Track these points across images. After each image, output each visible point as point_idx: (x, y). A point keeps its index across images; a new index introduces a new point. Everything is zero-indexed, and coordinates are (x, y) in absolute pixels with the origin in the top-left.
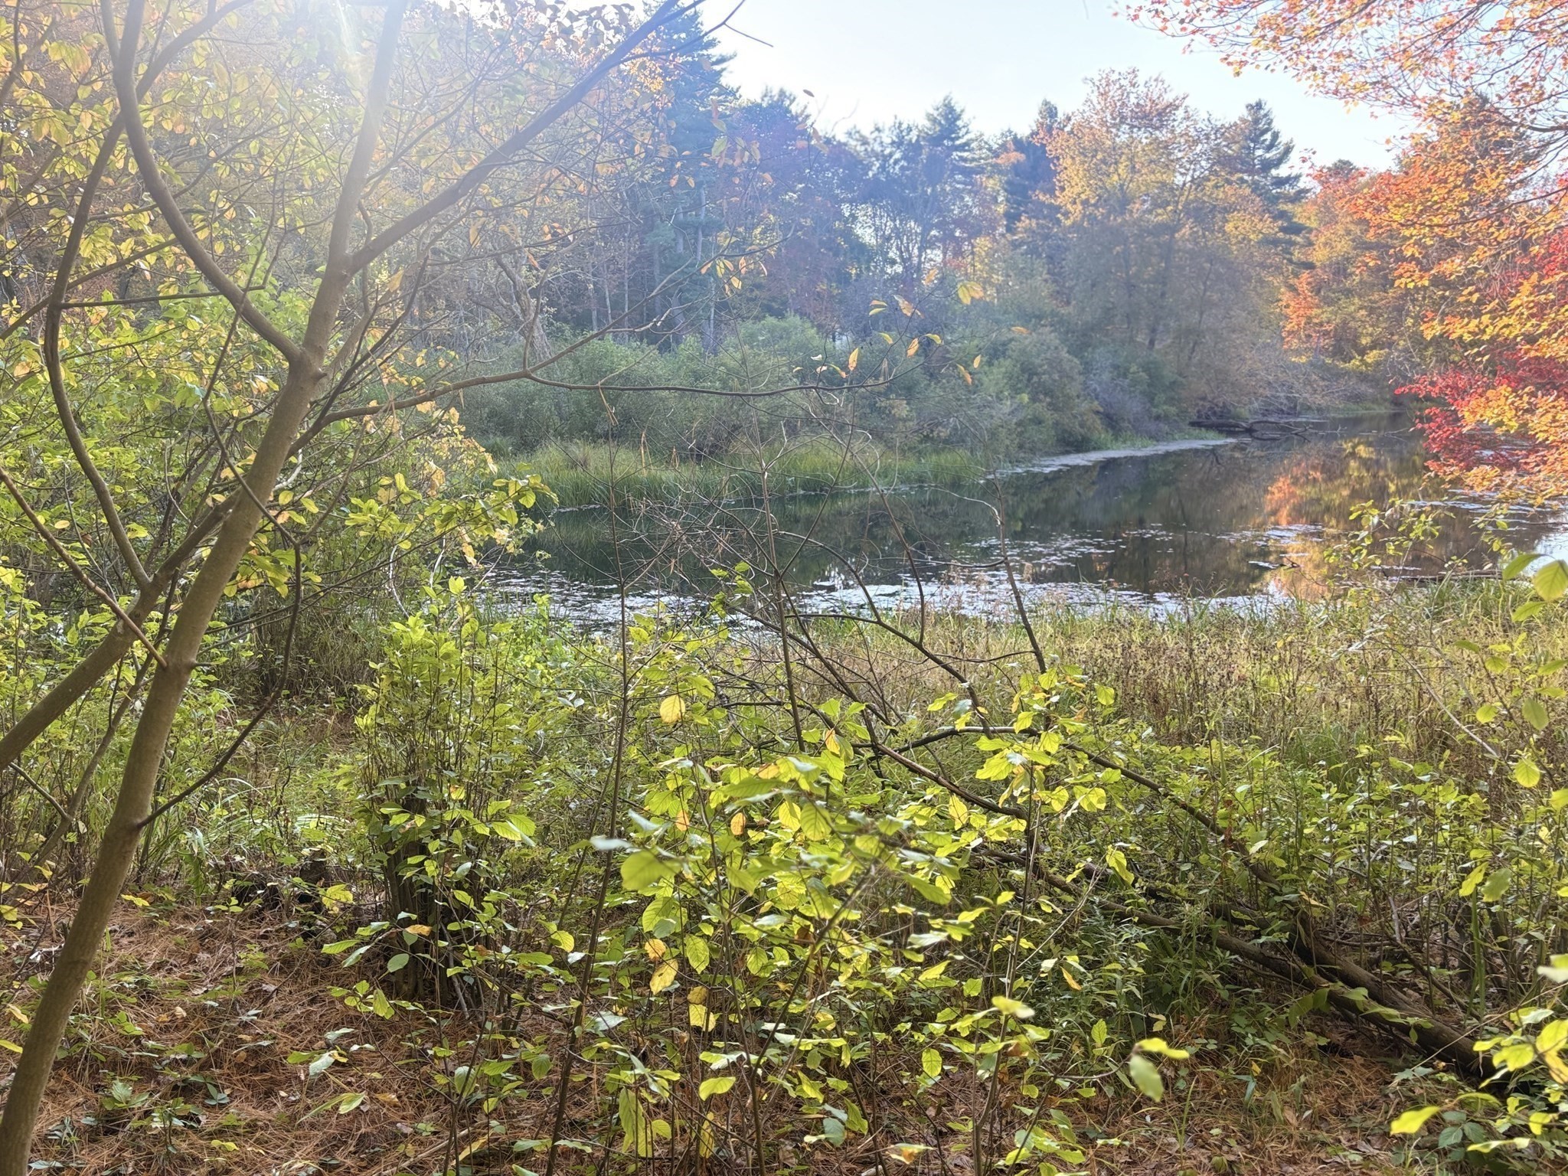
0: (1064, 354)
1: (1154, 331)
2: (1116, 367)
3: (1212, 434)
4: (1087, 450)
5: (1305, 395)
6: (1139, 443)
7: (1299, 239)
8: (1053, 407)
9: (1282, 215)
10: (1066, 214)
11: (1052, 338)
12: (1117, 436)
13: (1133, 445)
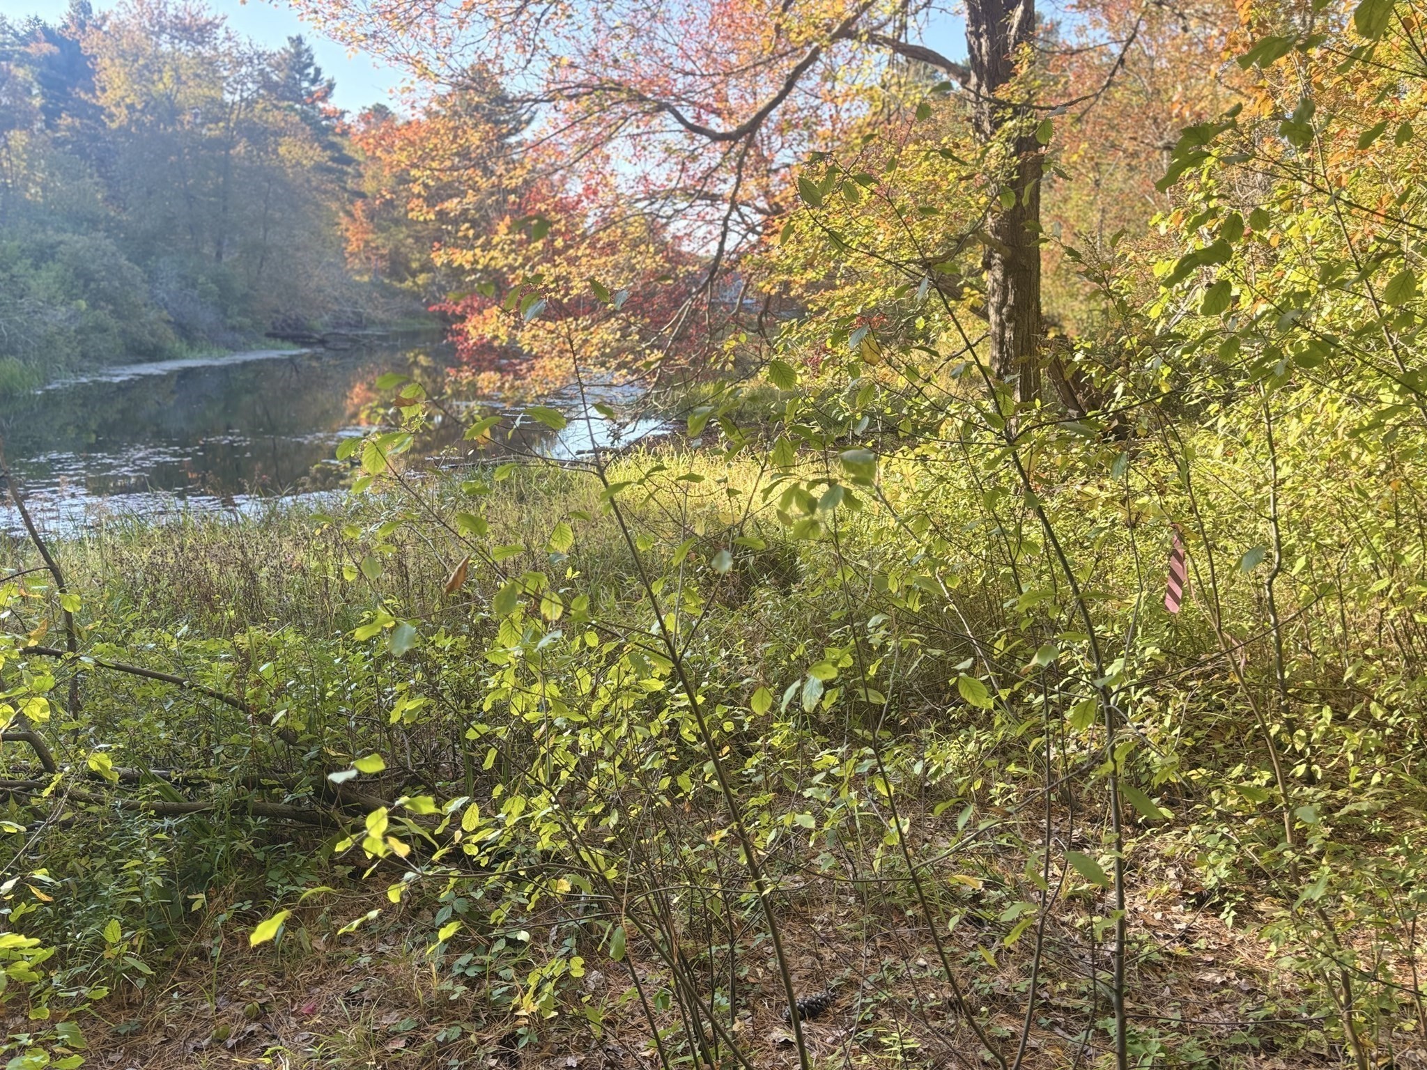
0: (123, 261)
1: (219, 243)
2: (184, 277)
3: (287, 344)
4: (161, 360)
5: (368, 311)
6: (215, 353)
7: (350, 170)
8: (117, 314)
9: (332, 146)
10: (111, 116)
11: (109, 245)
12: (191, 346)
13: (210, 354)
